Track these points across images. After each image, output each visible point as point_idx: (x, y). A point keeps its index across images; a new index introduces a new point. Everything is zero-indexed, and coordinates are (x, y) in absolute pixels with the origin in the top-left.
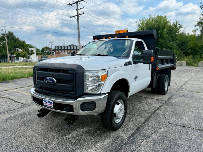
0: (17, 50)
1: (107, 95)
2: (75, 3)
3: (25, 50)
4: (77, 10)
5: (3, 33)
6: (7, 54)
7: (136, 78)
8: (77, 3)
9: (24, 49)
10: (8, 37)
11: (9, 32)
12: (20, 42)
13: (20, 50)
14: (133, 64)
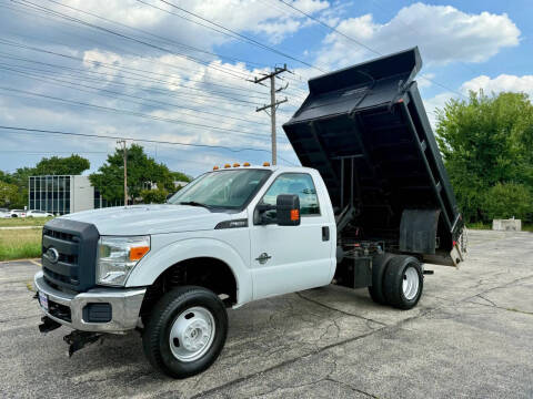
0: (149, 186)
1: (144, 291)
2: (268, 77)
3: (166, 186)
4: (273, 92)
5: (120, 148)
6: (123, 195)
7: (263, 259)
8: (271, 76)
9: (163, 185)
10: (130, 157)
11: (133, 146)
12: (155, 166)
13: (154, 187)
14: (255, 224)
